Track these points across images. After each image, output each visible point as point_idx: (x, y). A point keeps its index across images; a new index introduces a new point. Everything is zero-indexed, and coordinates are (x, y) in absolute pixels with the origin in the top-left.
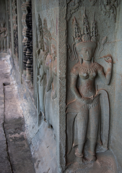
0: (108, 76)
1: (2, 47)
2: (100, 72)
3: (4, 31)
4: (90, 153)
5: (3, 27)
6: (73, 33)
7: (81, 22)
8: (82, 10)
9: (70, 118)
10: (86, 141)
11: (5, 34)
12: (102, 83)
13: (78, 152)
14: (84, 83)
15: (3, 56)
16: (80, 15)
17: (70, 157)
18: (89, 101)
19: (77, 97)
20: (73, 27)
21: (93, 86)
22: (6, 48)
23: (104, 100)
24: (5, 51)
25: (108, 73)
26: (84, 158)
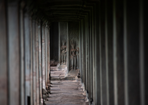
0: (78, 52)
1: (63, 60)
2: (76, 51)
3: (65, 48)
4: (75, 68)
5: (65, 45)
6: (71, 43)
7: (72, 41)
8: (72, 39)
9: (70, 60)
10: (74, 65)
11: (65, 50)
12: (77, 53)
13: (72, 67)
14: (73, 53)
15: (63, 67)
16: (72, 40)
17: (70, 68)
18: (74, 57)
19: (72, 56)
20: (71, 42)
21: (75, 53)
22: (66, 61)
23: (77, 56)
24: (65, 63)
25: (78, 51)
26: (73, 68)
